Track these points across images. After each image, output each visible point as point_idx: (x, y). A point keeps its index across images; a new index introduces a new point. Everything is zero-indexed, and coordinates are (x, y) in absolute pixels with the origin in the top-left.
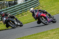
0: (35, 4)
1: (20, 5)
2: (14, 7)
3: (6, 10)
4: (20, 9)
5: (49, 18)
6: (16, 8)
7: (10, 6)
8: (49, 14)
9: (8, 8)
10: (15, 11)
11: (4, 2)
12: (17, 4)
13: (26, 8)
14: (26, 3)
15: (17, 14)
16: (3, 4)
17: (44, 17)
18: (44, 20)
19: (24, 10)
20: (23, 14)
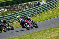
0: (54, 4)
1: (43, 5)
2: (38, 7)
3: (32, 9)
4: (42, 9)
5: (31, 24)
6: (39, 8)
7: (35, 6)
8: (32, 21)
9: (33, 8)
10: (39, 10)
11: (30, 3)
12: (40, 5)
13: (47, 8)
14: (47, 4)
15: (40, 12)
16: (30, 5)
17: (27, 23)
18: (27, 26)
19: (46, 9)
20: (45, 12)
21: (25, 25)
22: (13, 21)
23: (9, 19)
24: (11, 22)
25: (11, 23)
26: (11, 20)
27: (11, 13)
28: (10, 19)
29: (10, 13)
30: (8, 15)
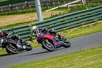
5: (57, 41)
17: (48, 39)
21: (45, 43)
22: (95, 20)
23: (89, 17)
24: (93, 22)
25: (93, 24)
26: (92, 18)
27: (93, 6)
28: (91, 16)
29: (91, 6)
30: (88, 9)
